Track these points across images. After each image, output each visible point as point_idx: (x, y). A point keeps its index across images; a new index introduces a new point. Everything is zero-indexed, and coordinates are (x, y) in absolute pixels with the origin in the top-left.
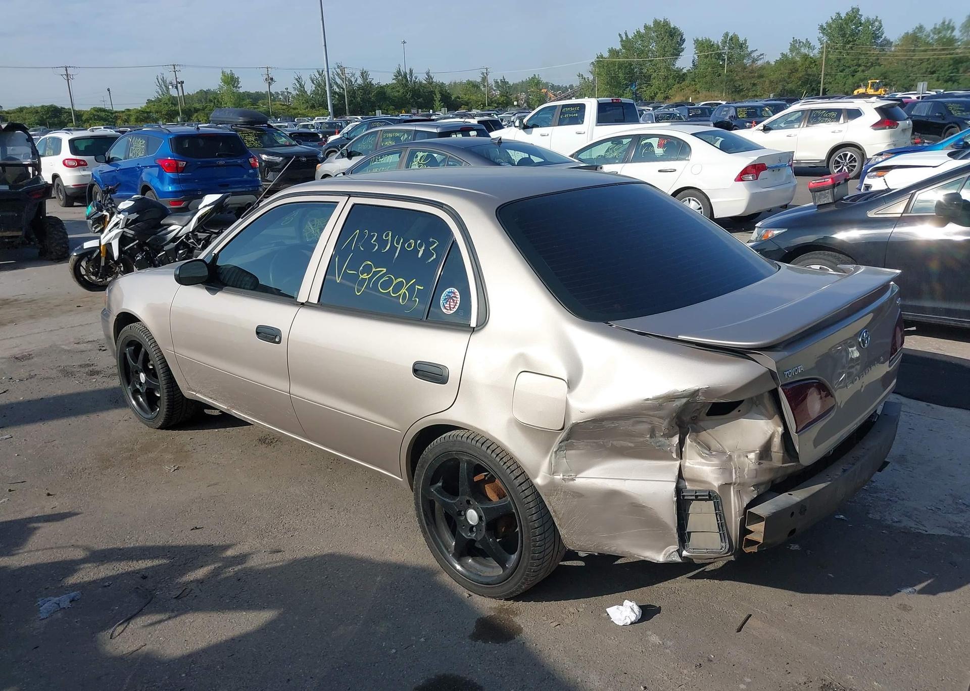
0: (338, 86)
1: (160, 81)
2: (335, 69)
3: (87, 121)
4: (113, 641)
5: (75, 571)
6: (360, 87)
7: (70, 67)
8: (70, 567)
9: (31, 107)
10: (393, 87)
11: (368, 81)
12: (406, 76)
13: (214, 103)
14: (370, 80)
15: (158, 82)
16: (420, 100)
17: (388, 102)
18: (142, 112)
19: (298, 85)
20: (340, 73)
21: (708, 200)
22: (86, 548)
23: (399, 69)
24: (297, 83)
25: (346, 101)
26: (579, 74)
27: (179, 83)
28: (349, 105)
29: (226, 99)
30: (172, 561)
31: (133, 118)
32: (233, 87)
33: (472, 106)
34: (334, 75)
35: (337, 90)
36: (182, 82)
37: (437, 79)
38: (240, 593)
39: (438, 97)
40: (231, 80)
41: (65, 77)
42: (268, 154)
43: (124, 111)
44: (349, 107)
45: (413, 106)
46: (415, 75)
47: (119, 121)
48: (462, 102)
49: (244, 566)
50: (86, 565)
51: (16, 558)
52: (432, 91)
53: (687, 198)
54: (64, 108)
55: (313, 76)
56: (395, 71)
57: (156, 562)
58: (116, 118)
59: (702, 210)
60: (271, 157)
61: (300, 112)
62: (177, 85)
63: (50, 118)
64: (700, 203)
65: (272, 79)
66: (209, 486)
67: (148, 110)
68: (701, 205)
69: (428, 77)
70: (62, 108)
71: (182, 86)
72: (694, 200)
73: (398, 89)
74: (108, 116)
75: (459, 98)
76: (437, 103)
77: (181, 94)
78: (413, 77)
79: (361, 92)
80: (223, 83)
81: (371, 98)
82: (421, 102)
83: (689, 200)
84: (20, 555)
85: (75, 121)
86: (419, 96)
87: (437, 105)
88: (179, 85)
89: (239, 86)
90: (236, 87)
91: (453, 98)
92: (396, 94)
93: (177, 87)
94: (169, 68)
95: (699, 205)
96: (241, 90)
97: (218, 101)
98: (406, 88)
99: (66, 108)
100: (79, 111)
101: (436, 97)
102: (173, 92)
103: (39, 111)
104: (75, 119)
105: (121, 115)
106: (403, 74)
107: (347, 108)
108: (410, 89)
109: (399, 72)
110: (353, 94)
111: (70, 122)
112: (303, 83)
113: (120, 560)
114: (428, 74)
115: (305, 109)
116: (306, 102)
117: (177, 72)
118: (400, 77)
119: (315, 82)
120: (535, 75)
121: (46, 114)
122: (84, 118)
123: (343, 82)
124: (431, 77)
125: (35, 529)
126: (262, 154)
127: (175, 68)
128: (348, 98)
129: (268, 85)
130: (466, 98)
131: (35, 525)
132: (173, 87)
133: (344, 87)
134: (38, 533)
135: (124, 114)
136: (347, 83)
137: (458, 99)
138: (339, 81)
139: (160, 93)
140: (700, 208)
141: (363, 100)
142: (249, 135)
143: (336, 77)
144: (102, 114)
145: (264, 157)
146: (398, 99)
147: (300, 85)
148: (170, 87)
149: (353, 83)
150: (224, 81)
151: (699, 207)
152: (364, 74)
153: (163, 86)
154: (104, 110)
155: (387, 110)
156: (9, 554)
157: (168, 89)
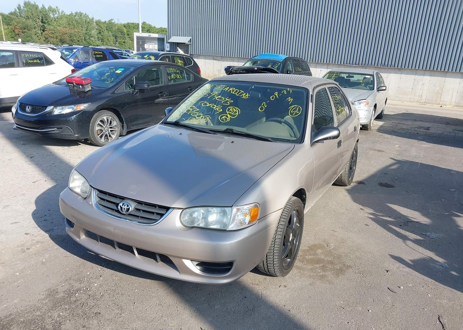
8: (416, 242)
22: (405, 242)
30: (388, 225)
49: (375, 213)
50: (411, 239)
57: (392, 227)
84: (427, 255)
113: (400, 233)
125: (411, 261)
131: (410, 262)
134: (412, 258)
156: (431, 259)
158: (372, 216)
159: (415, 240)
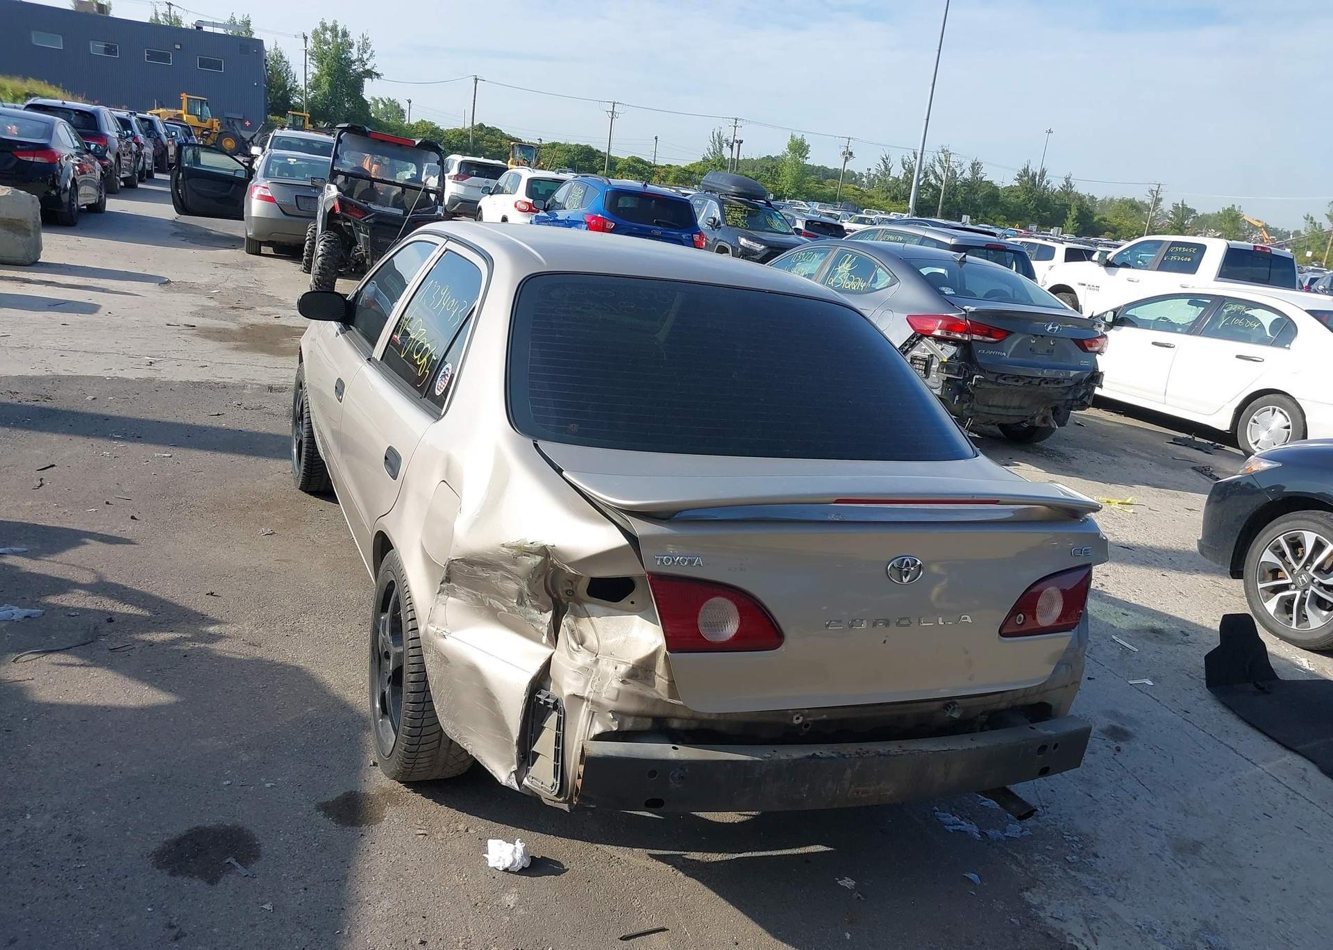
0: (937, 177)
1: (715, 136)
2: (938, 153)
3: (620, 171)
4: (13, 665)
5: (65, 592)
6: (966, 183)
7: (618, 103)
8: (67, 587)
9: (565, 144)
10: (1011, 189)
11: (979, 175)
12: (1035, 178)
13: (771, 173)
14: (982, 175)
15: (713, 137)
16: (1047, 214)
17: (999, 209)
18: (685, 170)
19: (883, 167)
20: (943, 159)
21: (1304, 416)
22: (100, 576)
23: (1028, 167)
24: (882, 165)
25: (941, 197)
26: (1308, 215)
27: (737, 142)
28: (944, 203)
29: (787, 170)
30: (154, 616)
31: (671, 177)
32: (800, 157)
33: (1122, 234)
34: (934, 162)
35: (934, 182)
36: (741, 142)
37: (1081, 189)
38: (169, 669)
39: (1074, 213)
40: (799, 148)
41: (610, 114)
42: (749, 238)
43: (664, 167)
44: (942, 207)
45: (1033, 221)
46: (1048, 179)
47: (655, 178)
48: (1108, 227)
49: (207, 645)
50: (80, 591)
51: (37, 563)
52: (1067, 205)
53: (1271, 407)
54: (599, 152)
55: (906, 158)
56: (1021, 168)
57: (140, 612)
58: (653, 173)
59: (1290, 430)
60: (751, 243)
61: (876, 203)
62: (733, 144)
63: (581, 160)
64: (1289, 419)
65: (851, 154)
66: (278, 560)
67: (691, 170)
68: (1290, 423)
69: (1067, 184)
70: (597, 151)
71: (739, 147)
72: (1281, 412)
73: (1018, 193)
74: (645, 169)
75: (1105, 221)
76: (1069, 223)
77: (735, 156)
78: (1045, 181)
79: (965, 190)
80: (788, 150)
81: (976, 200)
82: (1046, 217)
83: (1274, 410)
84: (42, 562)
85: (607, 168)
86: (1045, 208)
87: (1068, 224)
88: (736, 145)
89: (807, 156)
90: (803, 157)
91: (1096, 219)
92: (1013, 200)
93: (732, 147)
94: (729, 121)
95: (1288, 421)
96: (807, 162)
97: (776, 172)
98: (1030, 195)
99: (602, 151)
100: (615, 158)
101: (1071, 214)
102: (727, 153)
103: (572, 150)
104: (608, 166)
105: (659, 170)
106: (1031, 174)
107: (940, 207)
108: (1035, 196)
109: (1026, 171)
110: (952, 190)
111: (602, 170)
112: (890, 165)
113: (111, 597)
114: (1067, 180)
115: (883, 200)
116: (888, 191)
117: (737, 128)
118: (1026, 178)
119: (906, 166)
120: (1233, 206)
121: (578, 155)
122: (618, 167)
123: (944, 172)
124: (1071, 185)
125: (85, 543)
126: (742, 237)
127: (736, 122)
128: (945, 194)
129: (844, 160)
130: (1115, 222)
131: (88, 540)
132: (727, 145)
133: (944, 179)
134: (83, 548)
135: (664, 169)
136: (949, 174)
137: (1103, 222)
138: (939, 170)
139: (712, 151)
140: (1288, 427)
141: (965, 200)
142: (736, 210)
143: (937, 164)
144: (640, 166)
145: (743, 241)
146: (1015, 207)
147: (886, 167)
148: (725, 145)
149: (957, 176)
150: (790, 147)
151: (1287, 424)
152: (975, 167)
153: (717, 143)
154: (643, 162)
155: (994, 220)
156: (34, 558)
157: (721, 146)
158: (211, 629)
159: (70, 590)
